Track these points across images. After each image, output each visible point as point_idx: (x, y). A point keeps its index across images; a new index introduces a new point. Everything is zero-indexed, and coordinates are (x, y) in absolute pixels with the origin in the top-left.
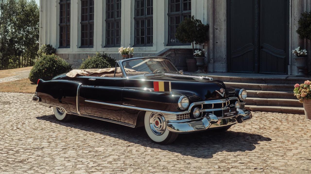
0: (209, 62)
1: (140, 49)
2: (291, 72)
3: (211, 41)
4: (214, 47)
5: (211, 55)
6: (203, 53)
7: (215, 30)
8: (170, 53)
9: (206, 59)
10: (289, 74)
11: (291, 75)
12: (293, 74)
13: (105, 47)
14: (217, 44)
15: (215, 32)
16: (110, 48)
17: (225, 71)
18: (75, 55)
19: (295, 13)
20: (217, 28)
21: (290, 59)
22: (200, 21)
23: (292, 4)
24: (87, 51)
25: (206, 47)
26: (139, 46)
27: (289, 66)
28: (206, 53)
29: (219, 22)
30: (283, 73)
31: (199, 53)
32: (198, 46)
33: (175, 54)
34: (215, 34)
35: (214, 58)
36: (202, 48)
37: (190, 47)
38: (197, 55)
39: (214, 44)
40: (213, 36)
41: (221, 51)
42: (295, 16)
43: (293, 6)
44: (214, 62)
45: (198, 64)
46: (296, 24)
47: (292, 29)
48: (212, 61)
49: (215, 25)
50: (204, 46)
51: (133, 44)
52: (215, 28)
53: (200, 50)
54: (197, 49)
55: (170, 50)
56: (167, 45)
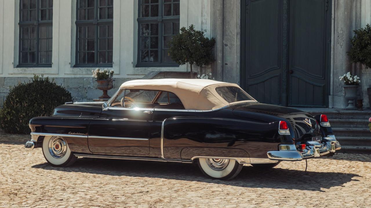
1: (88, 71)
2: (333, 105)
3: (220, 62)
4: (223, 70)
7: (224, 46)
10: (330, 107)
11: (333, 108)
12: (336, 107)
13: (18, 67)
14: (226, 65)
15: (224, 50)
16: (31, 69)
19: (340, 29)
20: (227, 43)
21: (331, 88)
23: (336, 16)
26: (88, 67)
27: (330, 97)
29: (230, 36)
30: (321, 106)
34: (224, 52)
39: (223, 67)
40: (221, 55)
41: (231, 77)
42: (340, 33)
43: (336, 19)
46: (340, 43)
47: (335, 49)
49: (224, 39)
51: (74, 64)
52: (225, 44)
56: (137, 66)
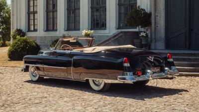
0: (151, 42)
1: (96, 32)
3: (153, 25)
4: (155, 30)
5: (153, 36)
6: (147, 35)
7: (156, 16)
8: (121, 34)
9: (149, 40)
13: (66, 31)
15: (156, 18)
17: (164, 48)
18: (41, 38)
22: (145, 10)
24: (52, 34)
25: (149, 30)
26: (95, 30)
28: (149, 35)
29: (159, 11)
31: (144, 34)
32: (143, 29)
33: (125, 35)
35: (155, 39)
36: (145, 31)
37: (137, 30)
38: (143, 36)
39: (155, 28)
40: (154, 21)
44: (156, 41)
45: (143, 43)
48: (154, 41)
50: (147, 29)
51: (90, 28)
53: (144, 32)
54: (142, 32)
55: (122, 32)
56: (118, 29)
